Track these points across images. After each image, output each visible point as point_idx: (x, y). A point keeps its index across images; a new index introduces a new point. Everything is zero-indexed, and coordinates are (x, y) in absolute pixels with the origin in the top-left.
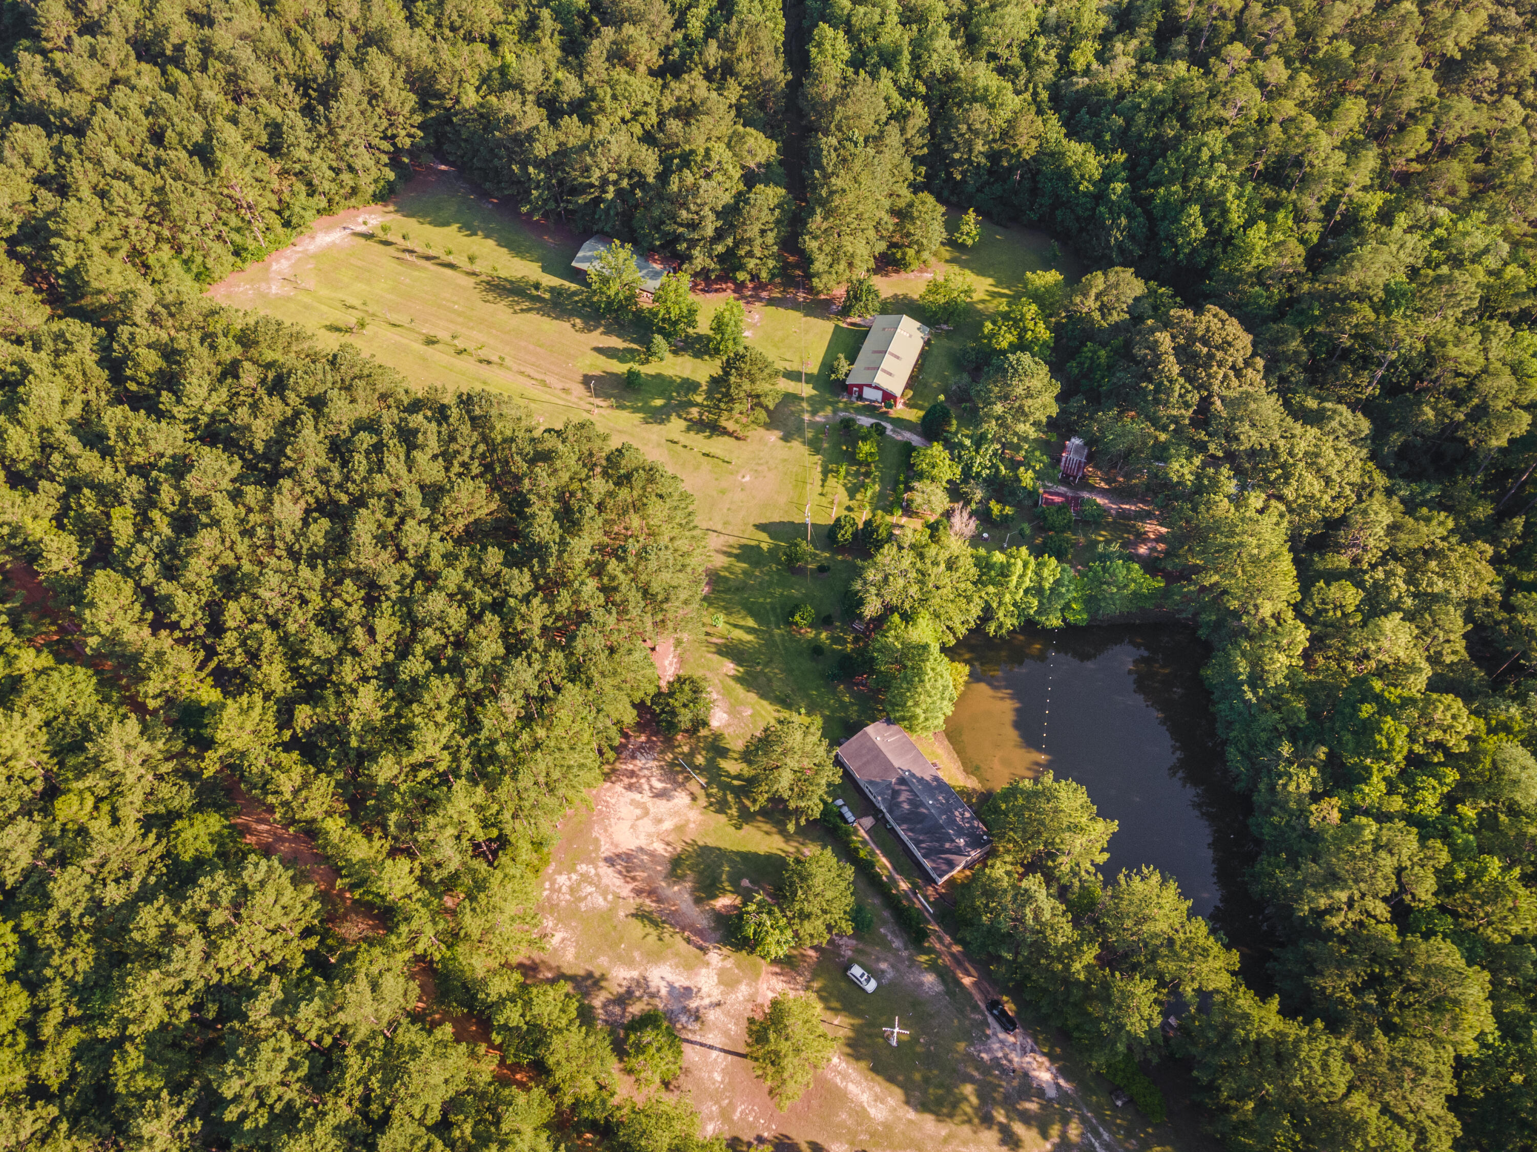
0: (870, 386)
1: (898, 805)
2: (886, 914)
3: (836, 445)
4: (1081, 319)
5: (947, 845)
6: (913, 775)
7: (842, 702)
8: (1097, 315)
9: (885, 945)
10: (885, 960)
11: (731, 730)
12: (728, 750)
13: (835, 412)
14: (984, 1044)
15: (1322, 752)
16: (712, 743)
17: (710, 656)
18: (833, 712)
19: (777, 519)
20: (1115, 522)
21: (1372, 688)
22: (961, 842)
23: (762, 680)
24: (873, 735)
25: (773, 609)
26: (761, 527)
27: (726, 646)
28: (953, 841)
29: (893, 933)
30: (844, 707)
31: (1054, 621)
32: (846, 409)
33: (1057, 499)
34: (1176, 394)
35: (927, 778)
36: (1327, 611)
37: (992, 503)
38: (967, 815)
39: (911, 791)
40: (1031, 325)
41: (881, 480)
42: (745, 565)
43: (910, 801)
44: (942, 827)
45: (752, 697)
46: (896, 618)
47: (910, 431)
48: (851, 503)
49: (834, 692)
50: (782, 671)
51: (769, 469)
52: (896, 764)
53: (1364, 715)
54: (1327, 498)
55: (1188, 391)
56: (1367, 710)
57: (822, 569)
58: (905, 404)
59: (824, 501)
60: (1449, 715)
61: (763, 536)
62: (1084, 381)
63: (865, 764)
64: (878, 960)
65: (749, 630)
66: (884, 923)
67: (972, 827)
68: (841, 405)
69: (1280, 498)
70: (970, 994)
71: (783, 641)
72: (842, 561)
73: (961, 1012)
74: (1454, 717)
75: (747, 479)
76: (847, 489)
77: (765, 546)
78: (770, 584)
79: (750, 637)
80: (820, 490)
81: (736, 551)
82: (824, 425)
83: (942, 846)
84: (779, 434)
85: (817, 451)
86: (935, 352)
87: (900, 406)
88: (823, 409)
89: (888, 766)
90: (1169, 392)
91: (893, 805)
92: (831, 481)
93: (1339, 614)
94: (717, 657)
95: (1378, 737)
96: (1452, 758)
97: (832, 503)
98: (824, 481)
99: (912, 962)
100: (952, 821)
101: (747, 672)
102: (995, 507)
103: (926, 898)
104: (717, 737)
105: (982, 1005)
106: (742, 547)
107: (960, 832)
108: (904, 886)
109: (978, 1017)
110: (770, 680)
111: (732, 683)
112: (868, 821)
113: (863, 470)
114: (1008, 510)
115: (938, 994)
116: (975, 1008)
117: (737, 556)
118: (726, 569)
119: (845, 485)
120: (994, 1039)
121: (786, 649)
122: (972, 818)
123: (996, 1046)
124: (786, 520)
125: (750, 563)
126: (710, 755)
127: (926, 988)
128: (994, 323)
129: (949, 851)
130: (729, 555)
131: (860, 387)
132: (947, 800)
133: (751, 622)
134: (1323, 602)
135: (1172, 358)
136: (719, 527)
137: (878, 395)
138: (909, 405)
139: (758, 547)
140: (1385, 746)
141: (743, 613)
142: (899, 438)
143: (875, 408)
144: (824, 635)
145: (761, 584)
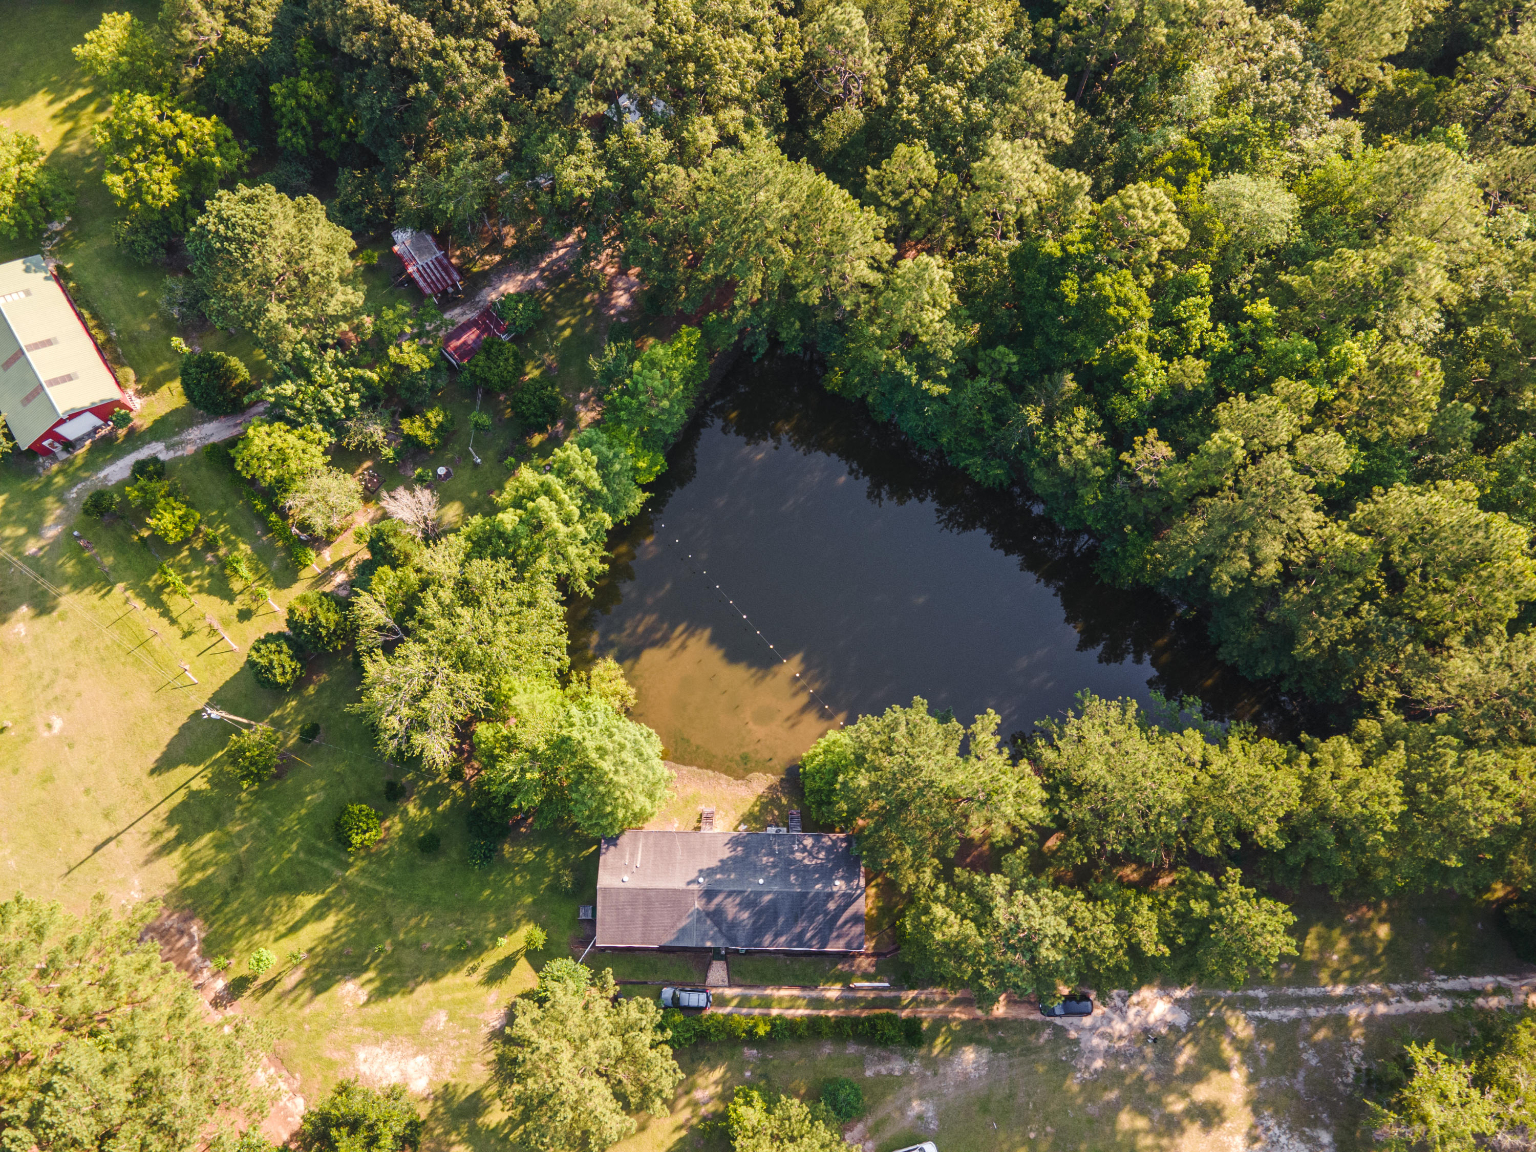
0: (61, 422)
1: (734, 925)
2: (852, 1049)
3: (121, 546)
4: (222, 59)
5: (832, 906)
6: (709, 873)
7: (525, 867)
8: (236, 34)
9: (889, 1084)
10: (909, 1101)
11: (448, 1066)
12: (477, 1095)
13: (61, 500)
14: (1080, 1053)
15: (1069, 383)
16: (449, 1111)
17: (307, 1011)
18: (533, 890)
19: (170, 733)
20: (557, 297)
21: (1050, 256)
22: (839, 885)
23: (409, 957)
24: (617, 884)
25: (311, 850)
26: (165, 764)
27: (317, 967)
28: (831, 895)
29: (882, 1060)
30: (536, 869)
31: (637, 500)
32: (73, 480)
33: (470, 336)
34: (465, 68)
35: (726, 853)
36: (909, 202)
37: (406, 425)
38: (808, 842)
39: (730, 894)
40: (169, 129)
41: (236, 530)
42: (206, 838)
43: (744, 905)
44: (804, 895)
45: (425, 991)
46: (483, 730)
47: (191, 425)
48: (237, 605)
49: (508, 866)
50: (420, 912)
51: (72, 677)
52: (680, 885)
53: (1073, 298)
54: (771, 52)
55: (474, 50)
56: (1070, 288)
57: (310, 733)
58: (140, 393)
59: (201, 640)
60: (1150, 213)
61: (182, 773)
62: (323, 145)
63: (646, 924)
64: (902, 1110)
65: (318, 913)
66: (861, 1062)
67: (829, 850)
68: (59, 480)
69: (728, 100)
70: (1015, 1020)
71: (374, 876)
72: (319, 692)
73: (1029, 1051)
74: (1156, 211)
75: (58, 724)
76: (210, 592)
77: (200, 784)
78: (266, 822)
79: (330, 921)
80: (175, 632)
81: (171, 834)
82: (68, 533)
83: (826, 913)
84: (24, 610)
85: (105, 582)
86: (88, 277)
87: (137, 404)
88: (42, 514)
89: (673, 898)
90: (454, 74)
91: (728, 928)
92: (176, 604)
93: (925, 192)
94: (322, 997)
95: (1111, 311)
96: (1183, 257)
97: (213, 631)
98: (166, 613)
99: (931, 1063)
100: (804, 872)
101: (382, 971)
102: (412, 427)
103: (867, 977)
104: (445, 1095)
105: (1036, 1016)
106: (171, 819)
107: (827, 875)
108: (833, 992)
109: (1046, 1034)
110: (417, 944)
111: (380, 1008)
112: (718, 972)
113: (198, 545)
114: (435, 416)
115: (989, 1063)
116: (1035, 1027)
117: (179, 840)
118: (191, 868)
119: (201, 589)
120: (1085, 1036)
121: (387, 882)
122: (817, 839)
123: (1095, 1041)
124: (183, 719)
125: (210, 829)
126: (464, 1128)
127: (974, 1074)
128: (117, 169)
129: (841, 910)
130: (167, 849)
131: (50, 434)
132: (771, 853)
133: (309, 901)
134: (896, 194)
135: (405, 18)
136: (106, 830)
137: (90, 421)
138: (149, 388)
139: (193, 794)
140: (1125, 313)
141: (283, 900)
142: (190, 449)
143: (109, 440)
144: (412, 810)
145: (255, 837)
